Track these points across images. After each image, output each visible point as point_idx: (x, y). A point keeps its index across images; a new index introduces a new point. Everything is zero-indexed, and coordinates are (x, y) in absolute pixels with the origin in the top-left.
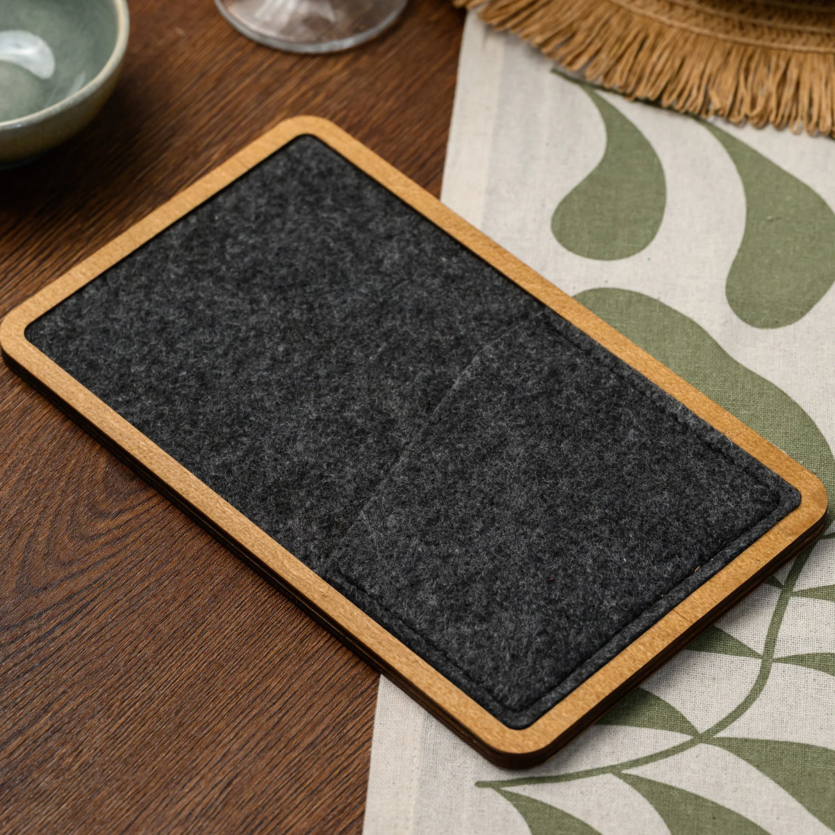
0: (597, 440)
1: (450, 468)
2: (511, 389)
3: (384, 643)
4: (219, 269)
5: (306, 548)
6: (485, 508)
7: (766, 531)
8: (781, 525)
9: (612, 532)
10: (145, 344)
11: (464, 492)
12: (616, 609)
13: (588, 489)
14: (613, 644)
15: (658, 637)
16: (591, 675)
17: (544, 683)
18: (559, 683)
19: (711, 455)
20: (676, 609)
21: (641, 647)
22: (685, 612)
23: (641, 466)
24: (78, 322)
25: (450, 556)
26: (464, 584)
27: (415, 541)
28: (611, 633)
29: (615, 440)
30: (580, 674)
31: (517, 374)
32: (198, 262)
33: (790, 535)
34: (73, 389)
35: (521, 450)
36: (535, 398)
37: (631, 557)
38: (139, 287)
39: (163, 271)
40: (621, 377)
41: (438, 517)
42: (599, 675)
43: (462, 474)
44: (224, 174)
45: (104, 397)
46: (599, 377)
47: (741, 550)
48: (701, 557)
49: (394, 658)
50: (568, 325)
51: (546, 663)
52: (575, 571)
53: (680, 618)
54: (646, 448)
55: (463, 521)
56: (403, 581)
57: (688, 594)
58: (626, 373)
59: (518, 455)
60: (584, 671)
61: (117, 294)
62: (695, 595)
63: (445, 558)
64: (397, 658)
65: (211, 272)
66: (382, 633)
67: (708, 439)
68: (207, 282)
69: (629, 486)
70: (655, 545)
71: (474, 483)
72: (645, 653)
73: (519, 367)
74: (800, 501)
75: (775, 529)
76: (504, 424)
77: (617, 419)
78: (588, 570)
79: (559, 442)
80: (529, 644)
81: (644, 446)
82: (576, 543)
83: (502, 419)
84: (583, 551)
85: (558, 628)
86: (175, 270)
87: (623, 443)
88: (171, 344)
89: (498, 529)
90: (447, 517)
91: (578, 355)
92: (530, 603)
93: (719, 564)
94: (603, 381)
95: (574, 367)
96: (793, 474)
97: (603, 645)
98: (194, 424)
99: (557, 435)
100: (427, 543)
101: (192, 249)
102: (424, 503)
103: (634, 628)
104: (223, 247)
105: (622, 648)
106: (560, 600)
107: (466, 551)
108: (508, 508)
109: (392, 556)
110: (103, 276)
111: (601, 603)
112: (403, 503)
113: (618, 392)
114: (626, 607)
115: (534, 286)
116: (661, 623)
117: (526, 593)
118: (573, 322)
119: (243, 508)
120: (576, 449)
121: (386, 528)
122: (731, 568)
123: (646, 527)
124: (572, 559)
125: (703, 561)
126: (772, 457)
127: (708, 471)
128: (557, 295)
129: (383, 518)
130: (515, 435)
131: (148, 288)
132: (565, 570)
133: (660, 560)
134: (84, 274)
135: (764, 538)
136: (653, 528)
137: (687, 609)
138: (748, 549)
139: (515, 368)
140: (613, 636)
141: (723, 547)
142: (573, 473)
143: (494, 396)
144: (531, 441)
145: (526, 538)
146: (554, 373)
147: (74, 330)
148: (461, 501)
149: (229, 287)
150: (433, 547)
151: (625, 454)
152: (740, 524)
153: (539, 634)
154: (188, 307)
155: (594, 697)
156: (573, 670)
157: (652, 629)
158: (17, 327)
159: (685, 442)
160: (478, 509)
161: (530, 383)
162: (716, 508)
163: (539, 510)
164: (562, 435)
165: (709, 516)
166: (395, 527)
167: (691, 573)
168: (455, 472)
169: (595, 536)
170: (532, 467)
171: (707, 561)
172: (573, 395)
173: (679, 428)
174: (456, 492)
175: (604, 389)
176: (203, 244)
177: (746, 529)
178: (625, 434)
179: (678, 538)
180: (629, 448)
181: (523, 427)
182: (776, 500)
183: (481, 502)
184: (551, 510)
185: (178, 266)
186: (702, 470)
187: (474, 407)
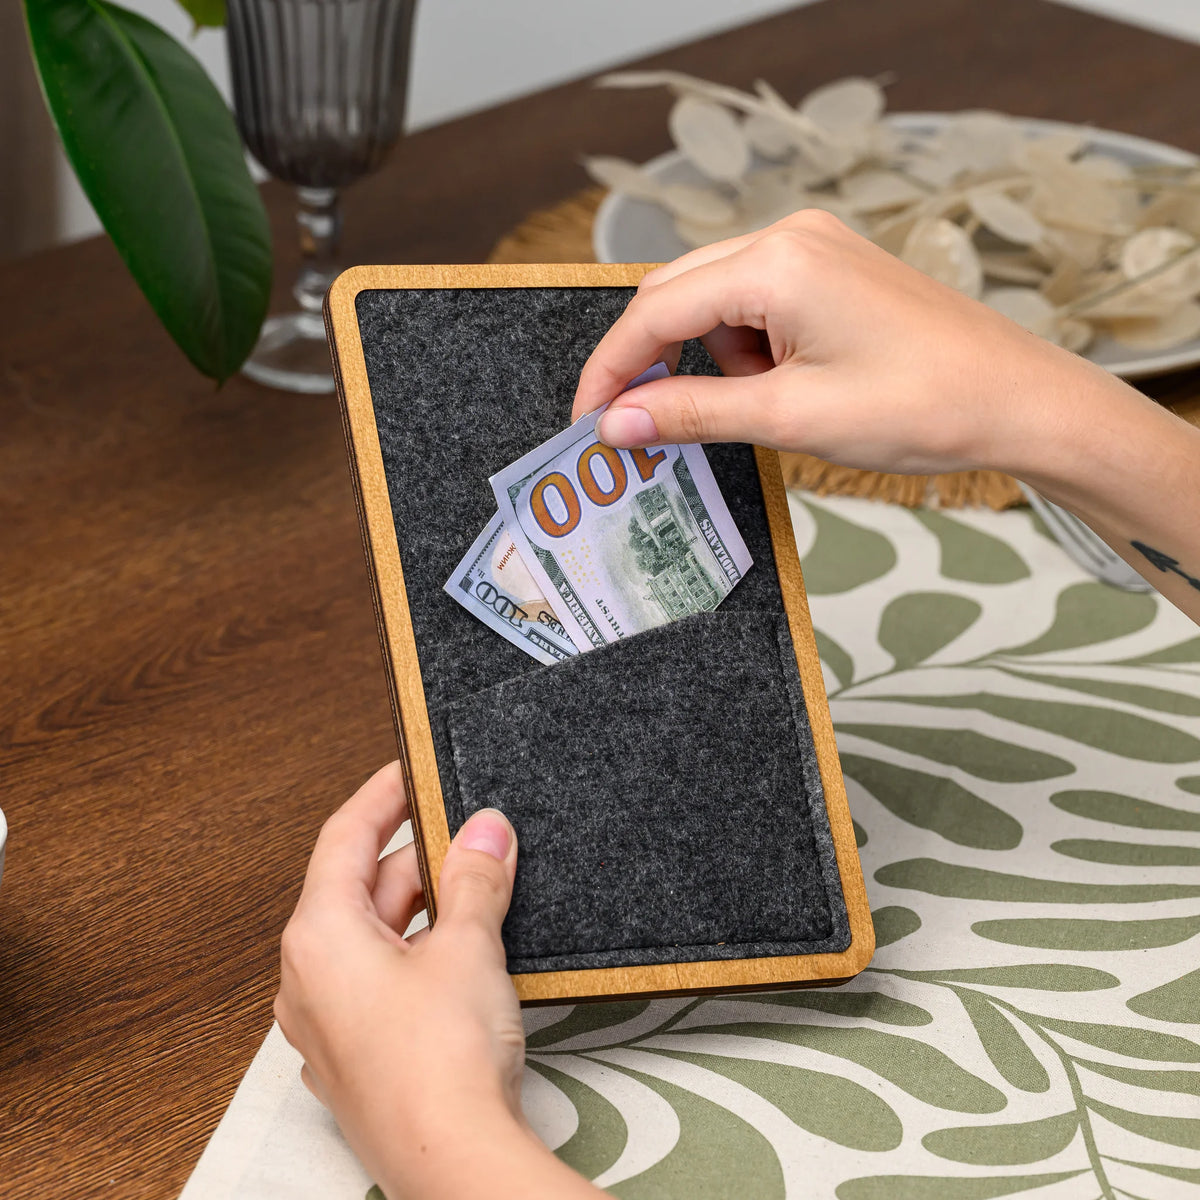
0: (732, 769)
1: (600, 700)
2: (701, 666)
3: (434, 813)
4: (555, 361)
5: (436, 677)
6: (599, 758)
7: (799, 953)
8: (815, 958)
9: (681, 860)
10: (445, 383)
11: (594, 731)
12: (633, 931)
13: (693, 808)
14: (606, 957)
15: (646, 978)
16: (571, 969)
17: (530, 947)
18: (541, 956)
19: (809, 853)
20: (679, 965)
21: (626, 977)
22: (683, 974)
23: (748, 820)
24: (407, 318)
25: (542, 779)
26: (532, 813)
27: (524, 744)
28: (613, 945)
29: (745, 779)
30: (562, 962)
31: (716, 657)
32: (543, 341)
33: (814, 971)
34: (358, 380)
35: (666, 729)
36: (714, 691)
37: (678, 894)
38: (479, 326)
39: (509, 326)
40: (793, 725)
41: (557, 737)
42: (576, 975)
43: (605, 716)
44: (624, 274)
45: (378, 407)
46: (776, 712)
47: (767, 955)
48: (732, 936)
49: (432, 832)
50: (790, 644)
51: (544, 932)
52: (627, 871)
53: (675, 975)
54: (765, 807)
55: (574, 757)
56: (489, 771)
57: (698, 960)
58: (802, 725)
59: (661, 732)
60: (566, 961)
61: (457, 316)
62: (702, 965)
63: (536, 778)
64: (434, 834)
65: (546, 358)
66: (440, 802)
67: (818, 836)
68: (536, 366)
69: (725, 830)
70: (704, 898)
71: (608, 730)
72: (625, 984)
73: (722, 652)
74: (846, 949)
75: (807, 958)
76: (671, 695)
77: (763, 762)
78: (637, 879)
79: (702, 746)
80: (544, 906)
81: (762, 803)
82: (645, 848)
83: (673, 688)
84: (646, 858)
85: (575, 910)
86: (518, 334)
87: (749, 787)
88: (466, 401)
89: (596, 786)
90: (564, 744)
91: (775, 677)
92: (569, 871)
93: (740, 954)
94: (777, 718)
95: (764, 686)
96: (859, 921)
97: (599, 951)
98: (431, 491)
99: (704, 740)
100: (532, 754)
101: (547, 324)
102: (557, 714)
103: (634, 955)
104: (573, 342)
105: (612, 966)
106: (595, 888)
107: (557, 785)
108: (617, 773)
109: (495, 742)
110: (457, 292)
111: (625, 915)
112: (541, 702)
113: (781, 738)
114: (642, 933)
115: (791, 585)
116: (657, 968)
117: (573, 861)
118: (795, 644)
119: (413, 602)
120: (708, 764)
121: (510, 713)
122: (747, 964)
123: (711, 876)
124: (632, 859)
125: (731, 940)
126: (855, 892)
127: (796, 865)
128: (802, 608)
129: (514, 702)
130: (673, 712)
131: (487, 332)
132: (619, 864)
133: (699, 914)
134: (444, 278)
135: (793, 959)
136: (714, 882)
137: (687, 972)
138: (773, 959)
139: (719, 651)
140: (613, 949)
141: (754, 940)
142: (689, 783)
143: (683, 663)
144: (681, 729)
145: (610, 811)
146: (745, 680)
147: (398, 324)
148: (586, 737)
149: (550, 386)
150: (534, 761)
151: (743, 799)
152: (785, 932)
153: (557, 903)
154: (504, 377)
155: (558, 990)
156: (560, 954)
157: (646, 968)
158: (356, 284)
159: (798, 825)
160: (593, 755)
161: (719, 673)
162: (776, 903)
163: (640, 795)
164: (709, 742)
165: (766, 906)
166: (518, 718)
167: (714, 943)
168: (601, 707)
169: (665, 853)
170: (664, 752)
171: (734, 944)
172: (744, 712)
173: (803, 808)
174: (588, 726)
175: (772, 726)
176: (559, 327)
177: (786, 940)
178: (757, 780)
179: (727, 906)
180: (752, 796)
181: (684, 710)
182: (828, 933)
183: (601, 751)
184: (649, 802)
185: (523, 331)
186: (792, 860)
187: (661, 659)
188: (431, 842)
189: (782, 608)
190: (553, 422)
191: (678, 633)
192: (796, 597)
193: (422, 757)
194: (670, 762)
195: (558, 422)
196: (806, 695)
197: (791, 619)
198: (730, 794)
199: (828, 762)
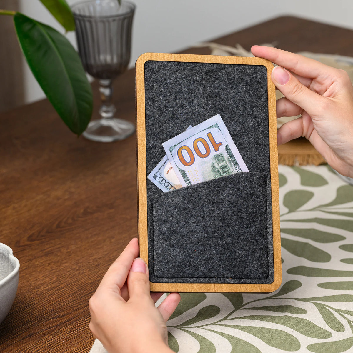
0: (243, 223)
1: (203, 198)
2: (239, 190)
3: (144, 230)
4: (208, 87)
6: (200, 217)
7: (256, 283)
8: (261, 285)
9: (221, 251)
10: (170, 92)
11: (199, 208)
12: (202, 272)
13: (228, 235)
14: (192, 280)
15: (204, 287)
16: (180, 283)
17: (168, 275)
18: (171, 278)
19: (265, 252)
20: (215, 284)
21: (198, 286)
23: (246, 240)
24: (161, 70)
26: (175, 233)
27: (176, 210)
28: (195, 276)
29: (247, 227)
30: (178, 280)
31: (244, 187)
32: (204, 80)
33: (260, 289)
34: (141, 90)
35: (223, 209)
36: (242, 198)
37: (219, 262)
38: (184, 74)
39: (194, 75)
40: (266, 210)
41: (187, 209)
42: (182, 285)
43: (204, 203)
46: (261, 206)
47: (245, 283)
48: (235, 276)
49: (142, 236)
50: (270, 184)
51: (173, 270)
52: (203, 254)
53: (214, 287)
55: (192, 216)
56: (164, 218)
58: (269, 210)
61: (178, 71)
63: (178, 222)
64: (143, 237)
65: (205, 86)
66: (146, 227)
67: (268, 246)
68: (201, 89)
69: (238, 243)
70: (227, 264)
71: (204, 208)
72: (197, 289)
73: (247, 185)
74: (272, 283)
75: (258, 285)
76: (227, 198)
77: (254, 221)
78: (206, 256)
79: (234, 215)
80: (174, 262)
81: (252, 235)
82: (210, 246)
83: (228, 196)
84: (210, 250)
85: (184, 264)
86: (197, 77)
87: (248, 229)
88: (176, 98)
89: (197, 225)
90: (189, 211)
91: (263, 194)
92: (185, 252)
93: (236, 282)
94: (261, 207)
95: (259, 197)
96: (278, 274)
97: (190, 278)
98: (160, 127)
100: (178, 214)
101: (207, 75)
102: (188, 202)
103: (201, 280)
104: (215, 81)
105: (194, 283)
106: (192, 258)
107: (185, 224)
108: (205, 222)
109: (167, 209)
111: (200, 267)
112: (184, 197)
113: (262, 214)
114: (205, 273)
115: (273, 165)
116: (208, 284)
117: (186, 249)
118: (272, 184)
120: (236, 221)
121: (173, 200)
122: (238, 285)
123: (231, 257)
124: (205, 250)
125: (234, 277)
126: (278, 265)
127: (259, 255)
128: (276, 172)
129: (175, 197)
130: (226, 204)
131: (186, 76)
132: (201, 251)
133: (224, 268)
134: (175, 58)
135: (254, 285)
136: (231, 259)
137: (218, 286)
138: (247, 284)
139: (245, 185)
140: (195, 278)
141: (242, 278)
142: (228, 227)
143: (233, 188)
144: (228, 209)
145: (201, 234)
146: (253, 195)
147: (158, 72)
148: (197, 210)
149: (205, 95)
150: (178, 216)
151: (245, 233)
152: (252, 276)
153: (179, 262)
154: (190, 91)
155: (175, 289)
156: (177, 278)
157: (204, 284)
158: (146, 59)
159: (262, 242)
160: (198, 216)
161: (244, 192)
162: (251, 266)
163: (211, 230)
164: (237, 214)
165: (247, 267)
166: (175, 202)
167: (228, 278)
168: (203, 200)
169: (217, 249)
170: (221, 216)
171: (235, 278)
172: (251, 205)
173: (265, 237)
174: (198, 206)
175: (259, 210)
176: (211, 76)
177: (252, 279)
178: (251, 227)
179: (234, 267)
180: (248, 232)
181: (230, 203)
182: (267, 277)
183: (201, 215)
184: (214, 232)
185: (199, 77)
186: (258, 254)
187: (226, 186)
188: (141, 239)
189: (270, 172)
190: (204, 107)
191: (233, 178)
192: (275, 169)
193: (143, 212)
194: (223, 220)
195: (205, 107)
196: (272, 201)
197: (272, 176)
198: (241, 231)
199: (276, 223)
